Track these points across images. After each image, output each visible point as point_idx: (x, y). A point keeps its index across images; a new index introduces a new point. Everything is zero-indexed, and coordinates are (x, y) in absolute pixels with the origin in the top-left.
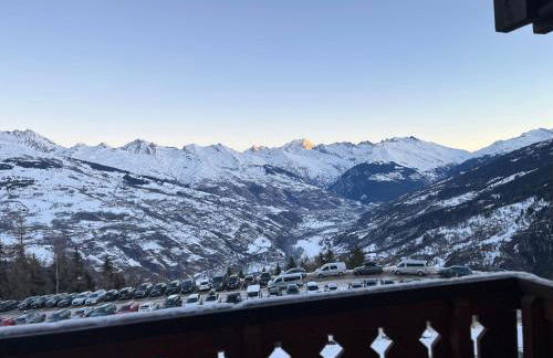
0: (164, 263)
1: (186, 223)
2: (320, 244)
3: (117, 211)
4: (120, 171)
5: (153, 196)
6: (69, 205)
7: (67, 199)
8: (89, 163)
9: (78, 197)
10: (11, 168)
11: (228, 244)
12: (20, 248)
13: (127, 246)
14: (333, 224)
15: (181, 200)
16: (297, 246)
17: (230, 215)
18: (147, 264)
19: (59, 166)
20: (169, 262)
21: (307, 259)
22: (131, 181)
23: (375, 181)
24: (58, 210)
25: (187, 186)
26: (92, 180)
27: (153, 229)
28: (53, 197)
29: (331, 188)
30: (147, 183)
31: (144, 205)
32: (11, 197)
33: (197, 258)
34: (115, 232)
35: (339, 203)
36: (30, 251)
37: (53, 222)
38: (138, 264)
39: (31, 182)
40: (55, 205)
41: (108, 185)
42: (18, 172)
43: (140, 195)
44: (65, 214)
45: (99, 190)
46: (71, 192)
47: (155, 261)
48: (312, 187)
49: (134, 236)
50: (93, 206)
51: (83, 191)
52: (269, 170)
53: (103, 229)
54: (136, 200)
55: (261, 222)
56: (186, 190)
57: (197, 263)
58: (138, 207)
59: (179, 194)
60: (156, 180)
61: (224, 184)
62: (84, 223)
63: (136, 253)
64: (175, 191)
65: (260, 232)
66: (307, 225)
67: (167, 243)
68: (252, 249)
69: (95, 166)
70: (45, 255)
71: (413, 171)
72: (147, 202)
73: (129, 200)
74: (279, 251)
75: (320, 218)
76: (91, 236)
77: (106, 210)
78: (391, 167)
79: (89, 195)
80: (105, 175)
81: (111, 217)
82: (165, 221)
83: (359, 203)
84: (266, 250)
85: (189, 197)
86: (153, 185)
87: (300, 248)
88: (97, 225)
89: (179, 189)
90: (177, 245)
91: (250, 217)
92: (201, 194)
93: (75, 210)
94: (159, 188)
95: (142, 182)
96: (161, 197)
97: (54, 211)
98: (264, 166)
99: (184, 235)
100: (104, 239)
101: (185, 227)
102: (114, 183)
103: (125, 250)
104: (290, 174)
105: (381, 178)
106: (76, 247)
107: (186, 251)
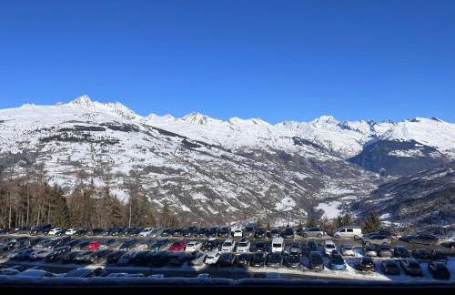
0: (209, 211)
1: (227, 180)
2: (339, 208)
3: (176, 167)
4: (180, 137)
5: (203, 158)
6: (143, 160)
7: (141, 156)
8: (158, 129)
9: (149, 154)
10: (104, 130)
11: (260, 201)
12: (107, 189)
13: (182, 194)
14: (352, 191)
15: (224, 162)
16: (318, 208)
17: (262, 177)
18: (195, 210)
19: (137, 130)
20: (212, 211)
21: (326, 220)
22: (188, 145)
23: (395, 156)
24: (134, 163)
25: (229, 151)
26: (159, 142)
27: (201, 183)
28: (132, 153)
29: (352, 160)
30: (199, 146)
31: (195, 164)
32: (103, 151)
33: (234, 209)
34: (173, 183)
35: (359, 174)
36: (113, 192)
37: (131, 172)
38: (188, 210)
39: (118, 141)
40: (133, 160)
41: (170, 146)
42: (109, 133)
43: (194, 156)
44: (139, 166)
45: (164, 150)
46: (144, 150)
47: (201, 209)
48: (335, 158)
49: (187, 188)
50: (158, 162)
51: (152, 150)
52: (297, 141)
53: (164, 180)
54: (190, 160)
55: (287, 185)
56: (228, 154)
57: (234, 213)
58: (191, 165)
59: (223, 157)
60: (206, 145)
61: (259, 151)
62: (152, 174)
63: (187, 200)
64: (219, 155)
65: (287, 193)
66: (329, 191)
67: (211, 195)
68: (279, 207)
69: (162, 132)
70: (123, 196)
71: (433, 149)
72: (198, 161)
73: (185, 159)
74: (302, 210)
75: (340, 186)
76: (155, 185)
77: (167, 165)
78: (411, 144)
79: (157, 153)
80: (168, 139)
81: (171, 171)
82: (210, 177)
83: (377, 175)
84: (291, 209)
85: (230, 160)
86: (203, 149)
87: (321, 210)
88: (161, 176)
89: (222, 153)
90: (219, 198)
91: (278, 180)
92: (240, 158)
93: (146, 164)
94: (208, 151)
95: (195, 146)
96: (209, 158)
97: (132, 163)
98: (293, 138)
99: (224, 190)
100: (165, 188)
101: (226, 184)
102: (175, 146)
103: (180, 198)
104: (316, 146)
105: (400, 153)
106: (145, 192)
107: (225, 203)
